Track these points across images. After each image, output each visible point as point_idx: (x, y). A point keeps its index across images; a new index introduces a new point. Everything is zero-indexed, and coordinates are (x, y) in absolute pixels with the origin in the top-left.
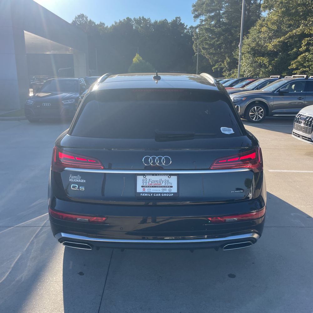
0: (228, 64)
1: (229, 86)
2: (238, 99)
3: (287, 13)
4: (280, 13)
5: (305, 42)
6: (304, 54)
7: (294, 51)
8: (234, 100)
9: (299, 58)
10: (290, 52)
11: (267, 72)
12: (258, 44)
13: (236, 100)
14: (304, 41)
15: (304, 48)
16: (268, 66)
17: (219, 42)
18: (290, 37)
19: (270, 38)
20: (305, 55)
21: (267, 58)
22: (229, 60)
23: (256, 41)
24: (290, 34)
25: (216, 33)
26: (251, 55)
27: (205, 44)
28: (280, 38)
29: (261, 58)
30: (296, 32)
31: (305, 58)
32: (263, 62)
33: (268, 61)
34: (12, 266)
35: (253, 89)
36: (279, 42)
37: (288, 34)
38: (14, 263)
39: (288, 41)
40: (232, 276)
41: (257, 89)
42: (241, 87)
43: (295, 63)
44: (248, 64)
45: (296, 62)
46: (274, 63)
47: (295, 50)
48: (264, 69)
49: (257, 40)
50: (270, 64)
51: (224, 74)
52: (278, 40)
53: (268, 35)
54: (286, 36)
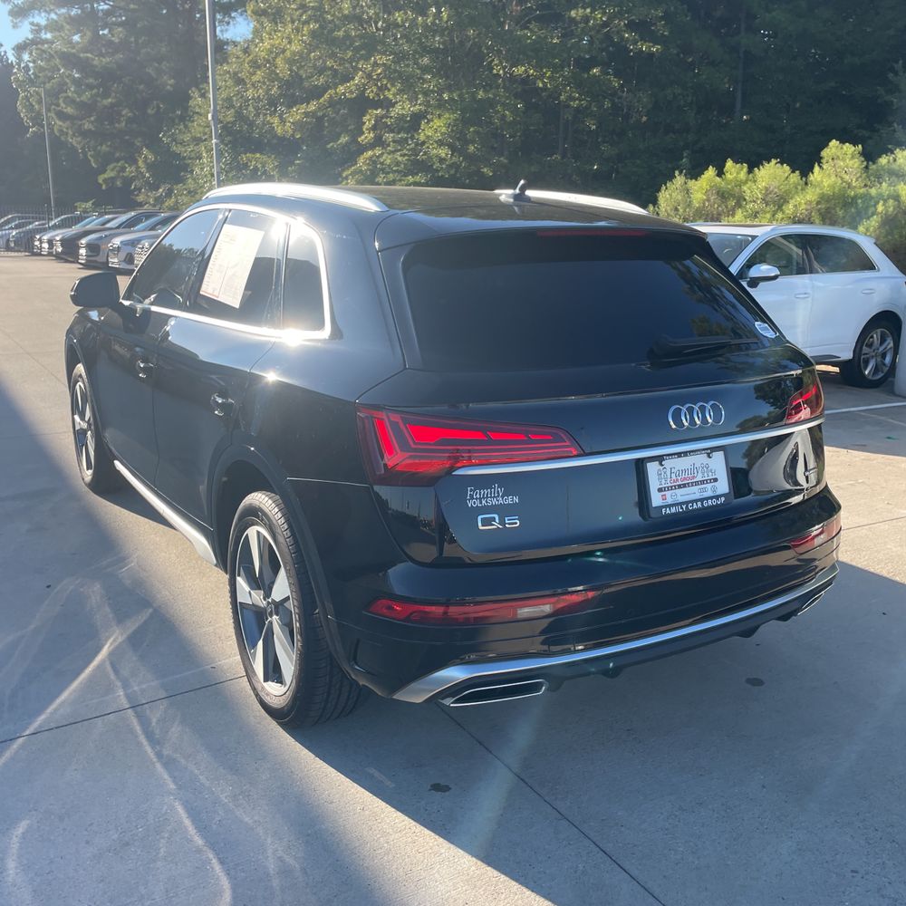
0: (150, 167)
3: (323, 37)
4: (305, 35)
5: (369, 120)
6: (370, 153)
7: (341, 143)
9: (361, 161)
10: (331, 144)
12: (239, 116)
14: (368, 117)
15: (367, 136)
17: (110, 100)
18: (332, 103)
19: (272, 103)
20: (375, 155)
21: (273, 156)
22: (151, 157)
23: (233, 106)
24: (331, 96)
25: (97, 70)
26: (226, 145)
27: (64, 102)
28: (308, 105)
29: (258, 155)
30: (346, 92)
31: (374, 162)
32: (263, 167)
33: (276, 167)
36: (306, 114)
37: (326, 96)
39: (324, 115)
43: (353, 174)
45: (356, 172)
46: (295, 171)
47: (344, 139)
49: (237, 105)
50: (283, 174)
51: (141, 198)
52: (303, 108)
53: (267, 93)
54: (321, 101)
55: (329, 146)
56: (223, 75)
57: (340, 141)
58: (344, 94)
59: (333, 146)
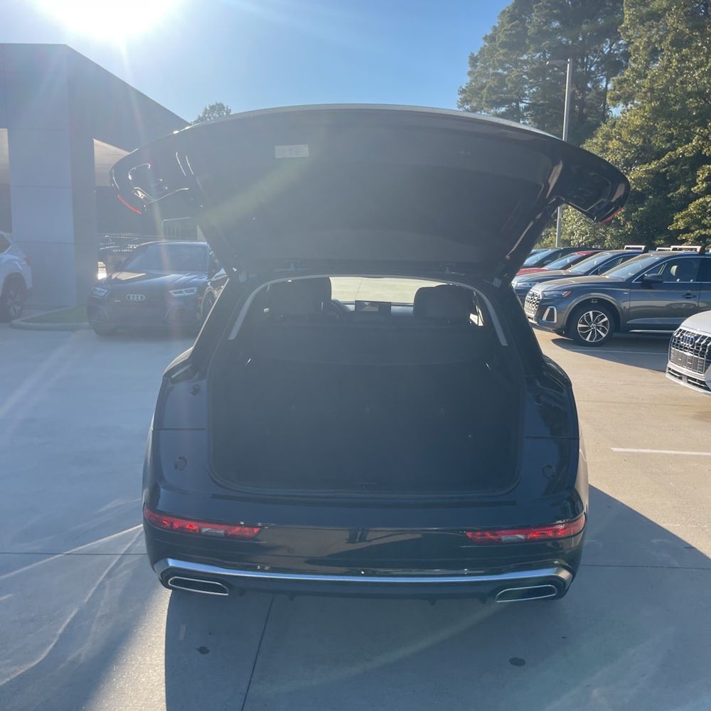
1: (535, 264)
2: (552, 295)
3: (662, 111)
4: (646, 112)
5: (703, 174)
6: (701, 200)
7: (679, 193)
8: (544, 296)
9: (692, 207)
10: (671, 194)
11: (621, 235)
13: (549, 295)
14: (701, 171)
15: (701, 186)
16: (625, 223)
18: (671, 162)
19: (628, 164)
20: (705, 201)
24: (670, 156)
28: (650, 164)
30: (684, 152)
31: (704, 207)
33: (623, 213)
34: (60, 631)
35: (586, 274)
36: (647, 172)
37: (667, 156)
38: (64, 625)
39: (667, 171)
40: (517, 662)
41: (596, 273)
42: (560, 267)
43: (682, 218)
44: (581, 219)
45: (686, 215)
46: (637, 216)
47: (682, 189)
48: (615, 230)
50: (628, 218)
52: (645, 167)
53: (623, 157)
54: (661, 161)
55: (669, 196)
56: (592, 146)
57: (679, 191)
58: (683, 154)
59: (672, 196)
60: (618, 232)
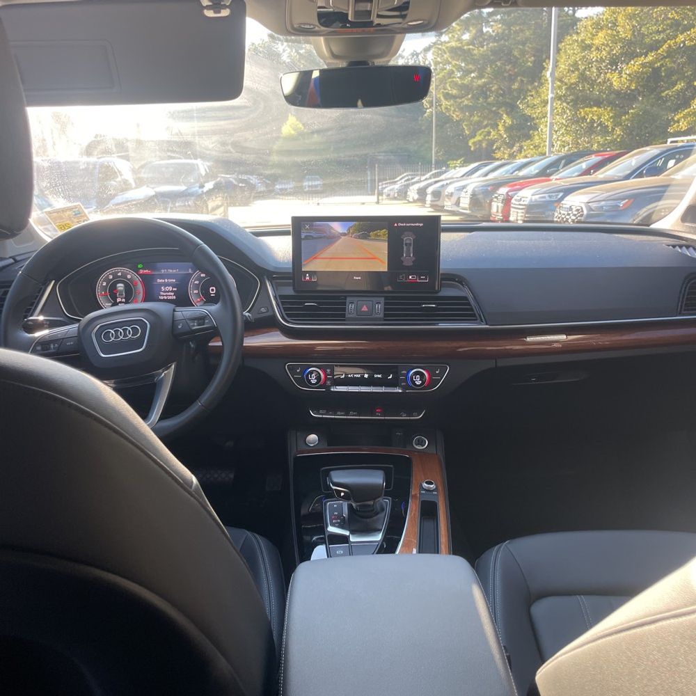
0: (508, 129)
1: (537, 174)
7: (676, 90)
9: (695, 104)
10: (666, 92)
11: (609, 143)
12: (583, 78)
13: (596, 208)
16: (613, 129)
17: (483, 80)
18: (670, 54)
19: (614, 62)
21: (609, 109)
22: (509, 122)
23: (578, 69)
24: (670, 46)
25: (475, 57)
26: (568, 103)
27: (450, 85)
28: (646, 56)
29: (595, 109)
30: (685, 40)
32: (599, 118)
33: (611, 118)
36: (643, 65)
37: (665, 47)
39: (662, 65)
43: (685, 117)
44: (562, 127)
45: (689, 114)
46: (628, 120)
47: (680, 86)
48: (602, 138)
49: (582, 68)
50: (616, 124)
51: (498, 155)
52: (641, 60)
53: (609, 54)
54: (659, 51)
55: (664, 94)
56: (572, 44)
57: (676, 88)
58: (684, 42)
59: (667, 94)
60: (607, 139)
